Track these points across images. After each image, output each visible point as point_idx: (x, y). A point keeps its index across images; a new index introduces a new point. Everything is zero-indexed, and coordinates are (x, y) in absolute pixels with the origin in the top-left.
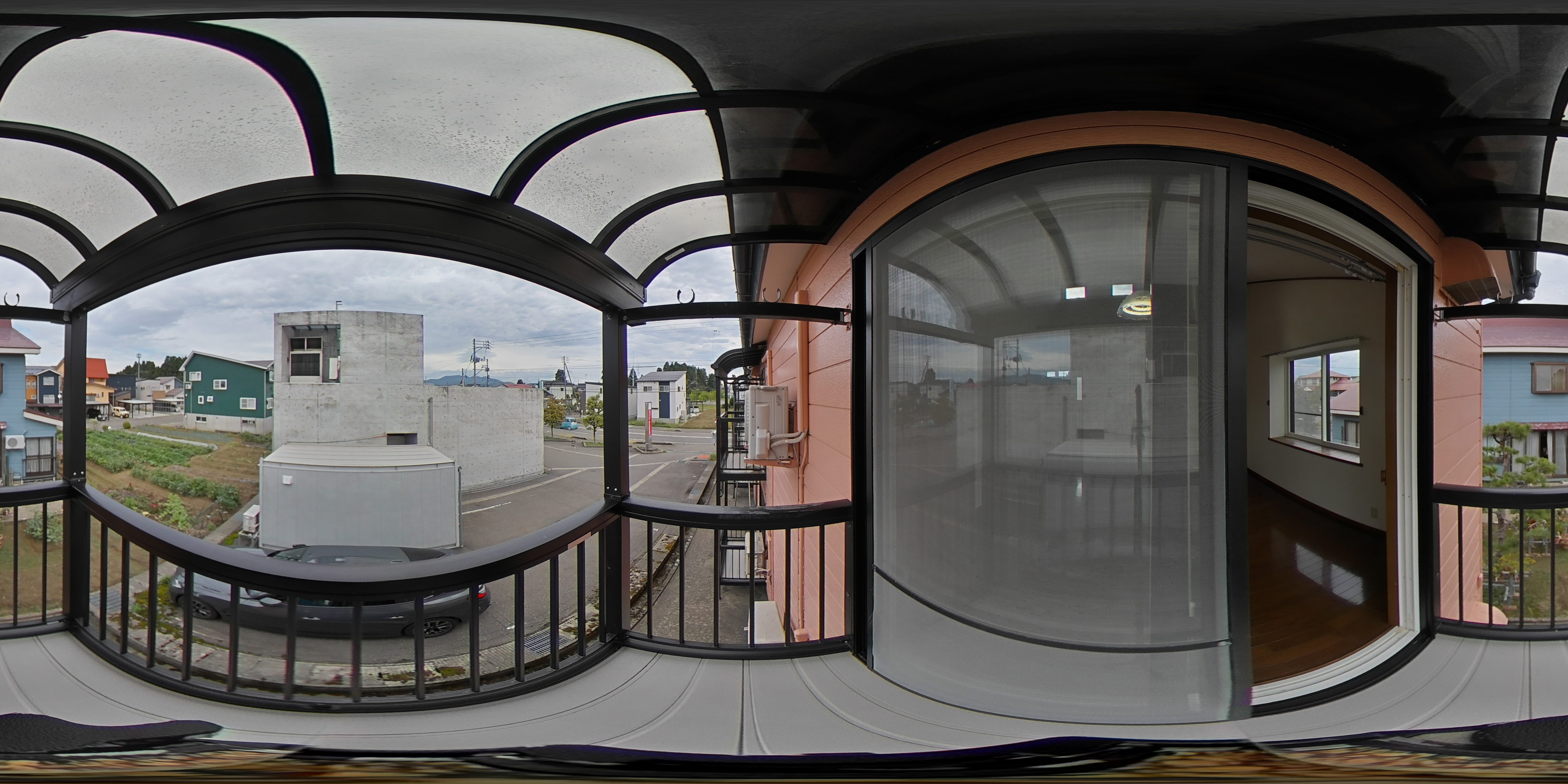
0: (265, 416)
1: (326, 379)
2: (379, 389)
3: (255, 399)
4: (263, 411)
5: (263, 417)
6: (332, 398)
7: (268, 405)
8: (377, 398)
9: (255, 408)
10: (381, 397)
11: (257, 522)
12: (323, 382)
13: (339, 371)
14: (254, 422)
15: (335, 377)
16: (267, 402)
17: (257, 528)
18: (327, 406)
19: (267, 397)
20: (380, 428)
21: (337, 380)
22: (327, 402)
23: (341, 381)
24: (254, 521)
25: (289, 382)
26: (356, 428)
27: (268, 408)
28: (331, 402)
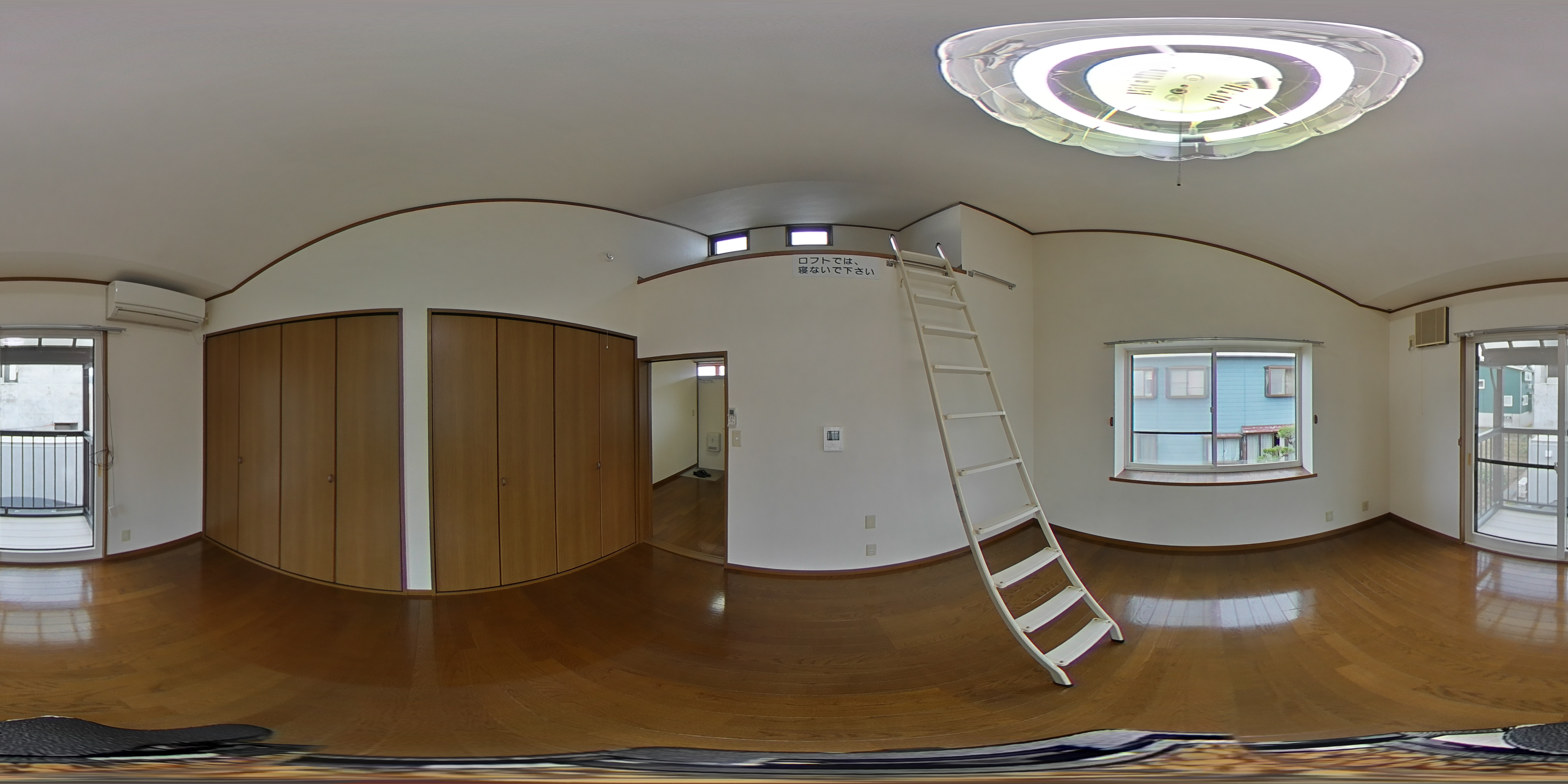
0: (1521, 411)
1: (7, 380)
2: (49, 388)
3: (1511, 397)
4: (1519, 407)
5: (1519, 413)
6: (12, 395)
7: (1523, 402)
8: (47, 394)
9: (1511, 405)
10: (50, 393)
11: (1527, 489)
12: (5, 382)
13: (17, 374)
14: (1510, 418)
15: (15, 379)
16: (1523, 399)
17: (1527, 494)
18: (8, 401)
19: (1523, 395)
20: (49, 419)
21: (16, 381)
22: (8, 398)
23: (19, 382)
24: (1525, 488)
25: (1546, 382)
26: (31, 418)
27: (1523, 405)
28: (11, 398)
